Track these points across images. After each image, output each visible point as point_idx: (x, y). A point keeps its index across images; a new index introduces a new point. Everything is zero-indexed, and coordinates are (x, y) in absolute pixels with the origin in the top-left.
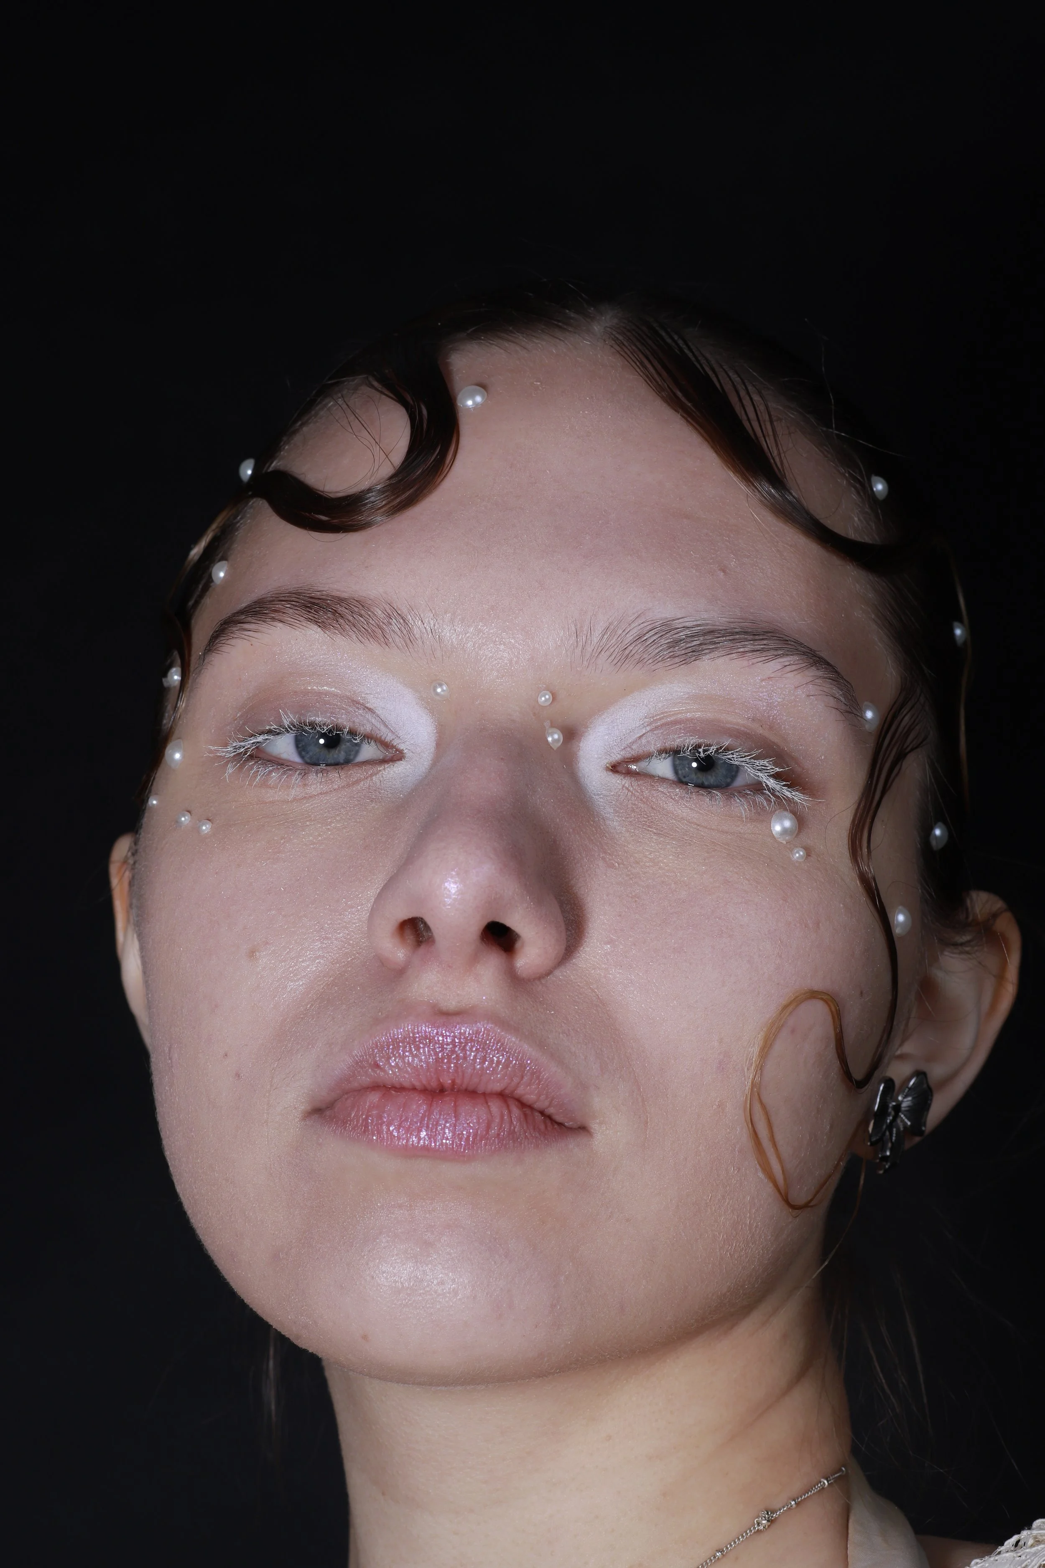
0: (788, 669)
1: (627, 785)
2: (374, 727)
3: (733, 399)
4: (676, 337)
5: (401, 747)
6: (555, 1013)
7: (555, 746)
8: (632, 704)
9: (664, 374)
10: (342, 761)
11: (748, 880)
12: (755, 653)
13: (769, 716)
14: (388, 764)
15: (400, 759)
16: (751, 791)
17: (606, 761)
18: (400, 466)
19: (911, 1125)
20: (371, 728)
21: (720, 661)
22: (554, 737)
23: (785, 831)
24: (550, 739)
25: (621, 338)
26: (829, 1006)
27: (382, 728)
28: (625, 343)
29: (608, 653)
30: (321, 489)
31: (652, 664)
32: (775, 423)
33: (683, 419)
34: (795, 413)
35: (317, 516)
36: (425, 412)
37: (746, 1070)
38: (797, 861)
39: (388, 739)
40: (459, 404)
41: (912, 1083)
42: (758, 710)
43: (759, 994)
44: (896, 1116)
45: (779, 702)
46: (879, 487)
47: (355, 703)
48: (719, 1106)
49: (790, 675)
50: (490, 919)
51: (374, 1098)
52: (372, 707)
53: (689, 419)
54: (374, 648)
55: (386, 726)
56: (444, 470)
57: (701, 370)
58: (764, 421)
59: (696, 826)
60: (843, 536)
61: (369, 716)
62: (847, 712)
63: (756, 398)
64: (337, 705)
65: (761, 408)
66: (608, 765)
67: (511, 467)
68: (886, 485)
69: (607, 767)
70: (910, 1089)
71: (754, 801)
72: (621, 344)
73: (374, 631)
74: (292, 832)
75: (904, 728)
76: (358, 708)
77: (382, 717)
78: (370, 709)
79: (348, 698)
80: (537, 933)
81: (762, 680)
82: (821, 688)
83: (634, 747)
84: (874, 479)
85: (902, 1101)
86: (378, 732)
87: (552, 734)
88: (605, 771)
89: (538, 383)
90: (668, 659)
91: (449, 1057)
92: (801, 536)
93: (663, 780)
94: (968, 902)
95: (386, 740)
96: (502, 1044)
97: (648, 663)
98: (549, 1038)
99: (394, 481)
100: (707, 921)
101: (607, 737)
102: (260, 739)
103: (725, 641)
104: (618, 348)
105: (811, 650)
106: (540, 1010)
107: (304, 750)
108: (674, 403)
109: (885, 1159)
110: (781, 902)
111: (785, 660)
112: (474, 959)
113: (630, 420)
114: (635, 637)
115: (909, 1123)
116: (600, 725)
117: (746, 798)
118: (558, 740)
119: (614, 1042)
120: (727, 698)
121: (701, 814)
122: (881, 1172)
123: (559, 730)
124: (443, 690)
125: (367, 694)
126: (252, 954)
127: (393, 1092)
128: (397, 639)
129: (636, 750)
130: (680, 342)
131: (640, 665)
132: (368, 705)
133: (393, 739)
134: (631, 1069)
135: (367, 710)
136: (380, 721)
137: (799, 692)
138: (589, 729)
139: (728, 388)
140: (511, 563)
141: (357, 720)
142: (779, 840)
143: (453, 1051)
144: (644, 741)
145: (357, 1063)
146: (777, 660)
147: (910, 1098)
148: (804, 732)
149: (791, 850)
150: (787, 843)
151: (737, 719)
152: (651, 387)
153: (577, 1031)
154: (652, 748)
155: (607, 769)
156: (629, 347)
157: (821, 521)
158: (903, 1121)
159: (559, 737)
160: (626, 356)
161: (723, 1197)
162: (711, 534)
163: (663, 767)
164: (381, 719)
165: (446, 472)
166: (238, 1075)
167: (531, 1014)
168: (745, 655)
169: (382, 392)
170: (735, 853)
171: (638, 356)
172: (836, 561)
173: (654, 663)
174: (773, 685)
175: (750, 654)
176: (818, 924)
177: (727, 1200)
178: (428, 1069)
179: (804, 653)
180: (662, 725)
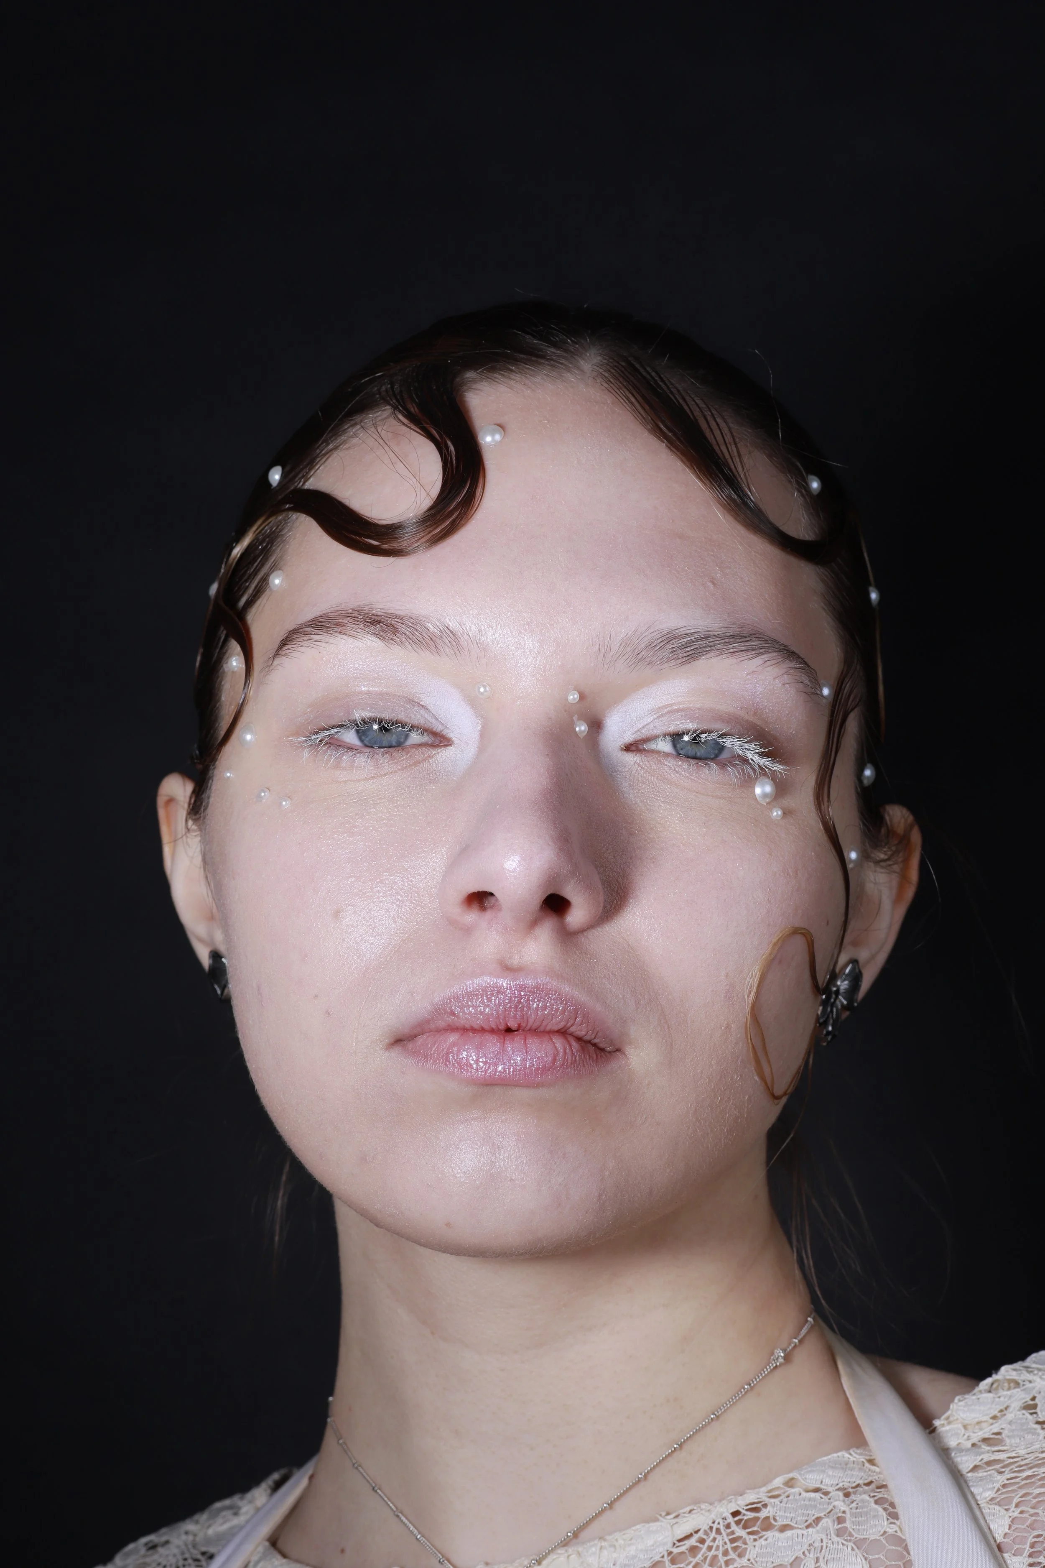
0: (768, 663)
1: (638, 761)
2: (427, 721)
3: (703, 425)
4: (648, 369)
5: (450, 735)
6: (597, 961)
7: (582, 736)
8: (642, 697)
9: (647, 407)
10: (394, 744)
11: (741, 839)
12: (742, 653)
13: (753, 704)
14: (440, 749)
15: (450, 745)
16: (740, 762)
17: (621, 743)
18: (436, 499)
19: (847, 1004)
20: (424, 722)
21: (714, 660)
22: (582, 728)
23: (765, 795)
24: (577, 729)
25: (607, 375)
26: (806, 937)
27: (433, 721)
28: (611, 380)
29: (625, 658)
30: (369, 516)
31: (660, 665)
32: (739, 445)
33: (667, 448)
34: (749, 430)
35: (366, 539)
36: (452, 448)
37: (746, 997)
38: (776, 820)
39: (438, 730)
40: (481, 441)
41: (847, 971)
42: (745, 699)
43: (754, 934)
44: (837, 997)
45: (761, 691)
46: (815, 485)
47: (411, 701)
48: (727, 1027)
49: (770, 669)
50: (549, 893)
51: (452, 1038)
52: (425, 704)
53: (672, 448)
54: (426, 655)
55: (437, 719)
56: (475, 503)
57: (675, 400)
58: (730, 443)
59: (695, 793)
60: (796, 539)
61: (423, 712)
62: (813, 693)
63: (722, 425)
64: (397, 703)
65: (726, 430)
66: (622, 746)
67: (532, 499)
68: (820, 483)
69: (622, 748)
70: (846, 975)
71: (743, 770)
72: (608, 382)
73: (427, 643)
74: (365, 809)
75: (846, 694)
76: (413, 706)
77: (434, 712)
78: (423, 706)
79: (404, 697)
80: (584, 900)
81: (748, 674)
82: (794, 677)
83: (643, 731)
84: (811, 477)
85: (840, 985)
86: (430, 725)
87: (580, 726)
88: (620, 751)
89: (546, 421)
90: (673, 661)
91: (516, 1007)
92: (767, 544)
93: (667, 755)
94: (887, 818)
95: (437, 731)
96: (559, 995)
97: (656, 664)
98: (594, 983)
99: (432, 512)
100: (711, 877)
101: (621, 724)
102: (333, 731)
103: (720, 643)
104: (606, 385)
105: (785, 646)
106: (585, 960)
107: (364, 735)
108: (657, 432)
109: (828, 1033)
110: (768, 856)
111: (766, 657)
112: (534, 924)
113: (625, 452)
114: (647, 644)
115: (845, 1002)
116: (615, 715)
117: (736, 767)
118: (584, 731)
119: (644, 982)
120: (720, 691)
121: (699, 783)
122: (825, 1044)
123: (584, 721)
124: (485, 691)
125: (421, 694)
126: (337, 914)
127: (471, 1034)
128: (447, 650)
129: (645, 733)
130: (653, 374)
131: (650, 666)
132: (422, 703)
133: (443, 730)
134: (658, 1002)
135: (421, 707)
136: (432, 715)
137: (777, 681)
138: (606, 718)
139: (697, 413)
140: (541, 585)
141: (413, 716)
142: (761, 802)
143: (519, 1002)
144: (652, 726)
145: (436, 1010)
146: (759, 657)
147: (846, 982)
148: (781, 713)
149: (771, 810)
150: (767, 804)
151: (727, 707)
152: (638, 421)
153: (615, 974)
154: (658, 732)
155: (622, 749)
156: (615, 384)
157: (781, 528)
158: (840, 1001)
159: (585, 728)
160: (613, 392)
161: (729, 1098)
162: (699, 550)
163: (665, 746)
164: (433, 714)
165: (477, 505)
166: (328, 1013)
167: (579, 964)
168: (735, 655)
169: (410, 428)
170: (727, 816)
171: (624, 393)
172: (794, 561)
173: (661, 664)
174: (756, 678)
175: (739, 653)
176: (797, 872)
177: (732, 1101)
178: (498, 1017)
179: (780, 651)
180: (668, 712)
